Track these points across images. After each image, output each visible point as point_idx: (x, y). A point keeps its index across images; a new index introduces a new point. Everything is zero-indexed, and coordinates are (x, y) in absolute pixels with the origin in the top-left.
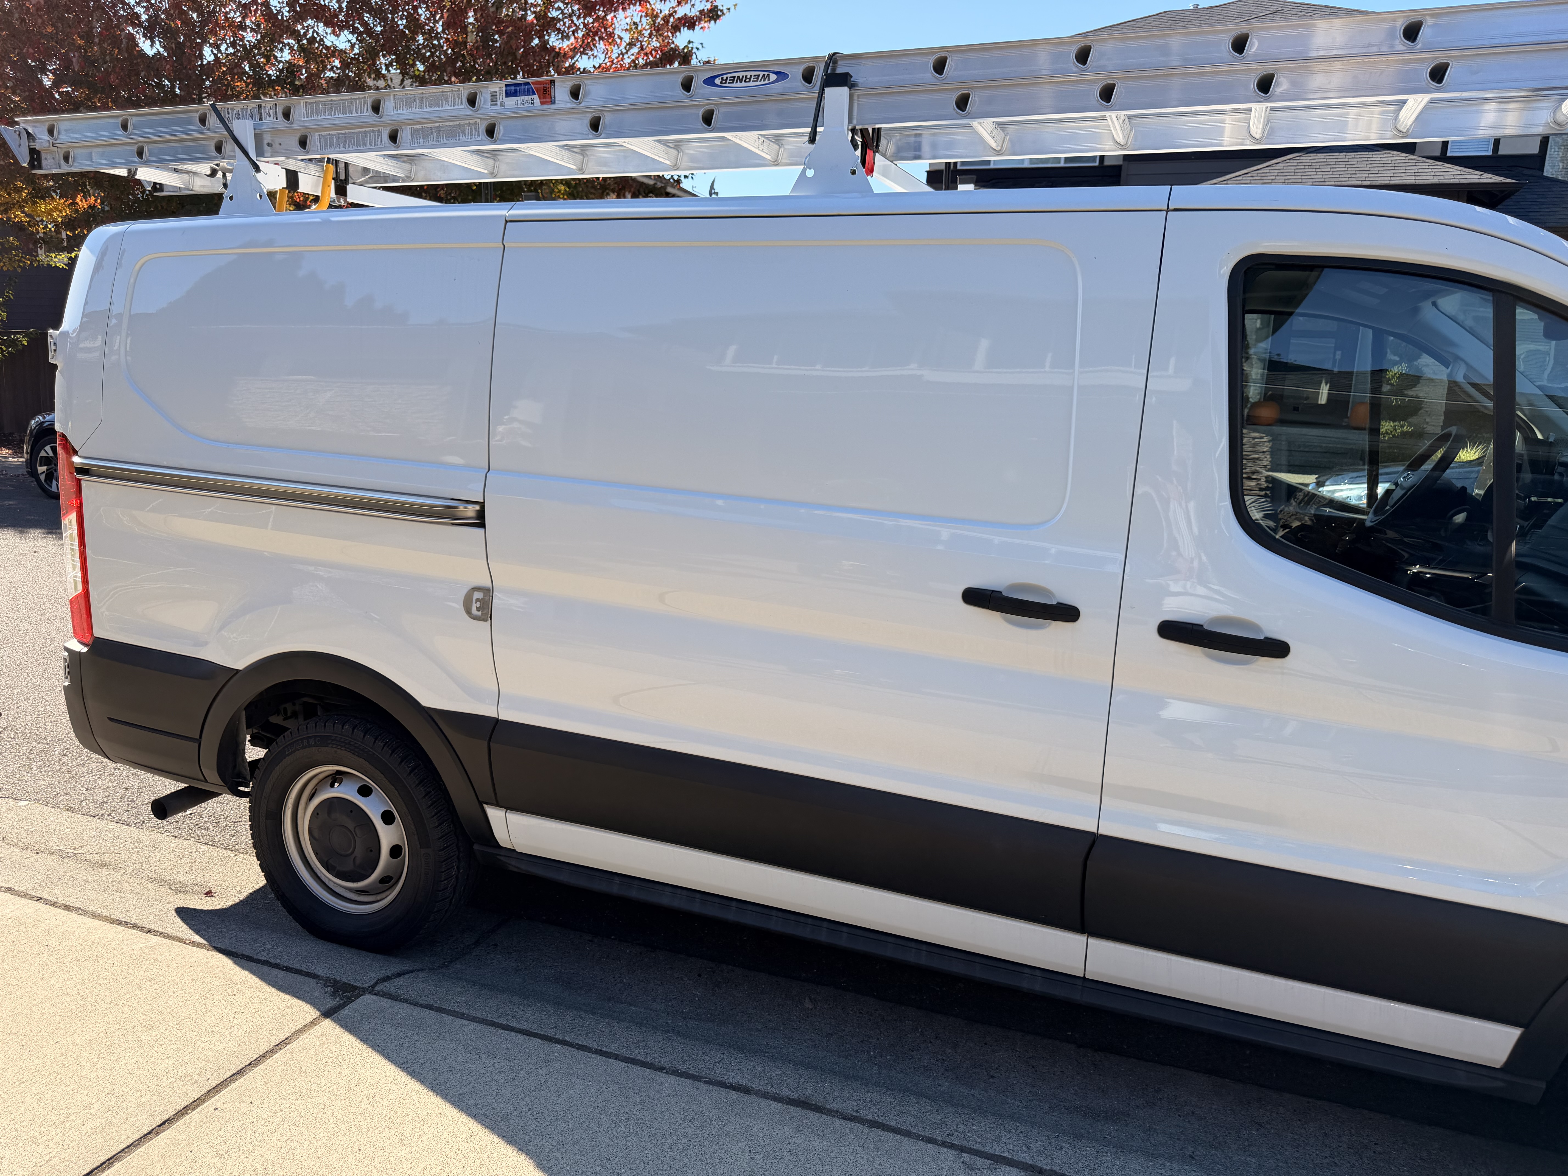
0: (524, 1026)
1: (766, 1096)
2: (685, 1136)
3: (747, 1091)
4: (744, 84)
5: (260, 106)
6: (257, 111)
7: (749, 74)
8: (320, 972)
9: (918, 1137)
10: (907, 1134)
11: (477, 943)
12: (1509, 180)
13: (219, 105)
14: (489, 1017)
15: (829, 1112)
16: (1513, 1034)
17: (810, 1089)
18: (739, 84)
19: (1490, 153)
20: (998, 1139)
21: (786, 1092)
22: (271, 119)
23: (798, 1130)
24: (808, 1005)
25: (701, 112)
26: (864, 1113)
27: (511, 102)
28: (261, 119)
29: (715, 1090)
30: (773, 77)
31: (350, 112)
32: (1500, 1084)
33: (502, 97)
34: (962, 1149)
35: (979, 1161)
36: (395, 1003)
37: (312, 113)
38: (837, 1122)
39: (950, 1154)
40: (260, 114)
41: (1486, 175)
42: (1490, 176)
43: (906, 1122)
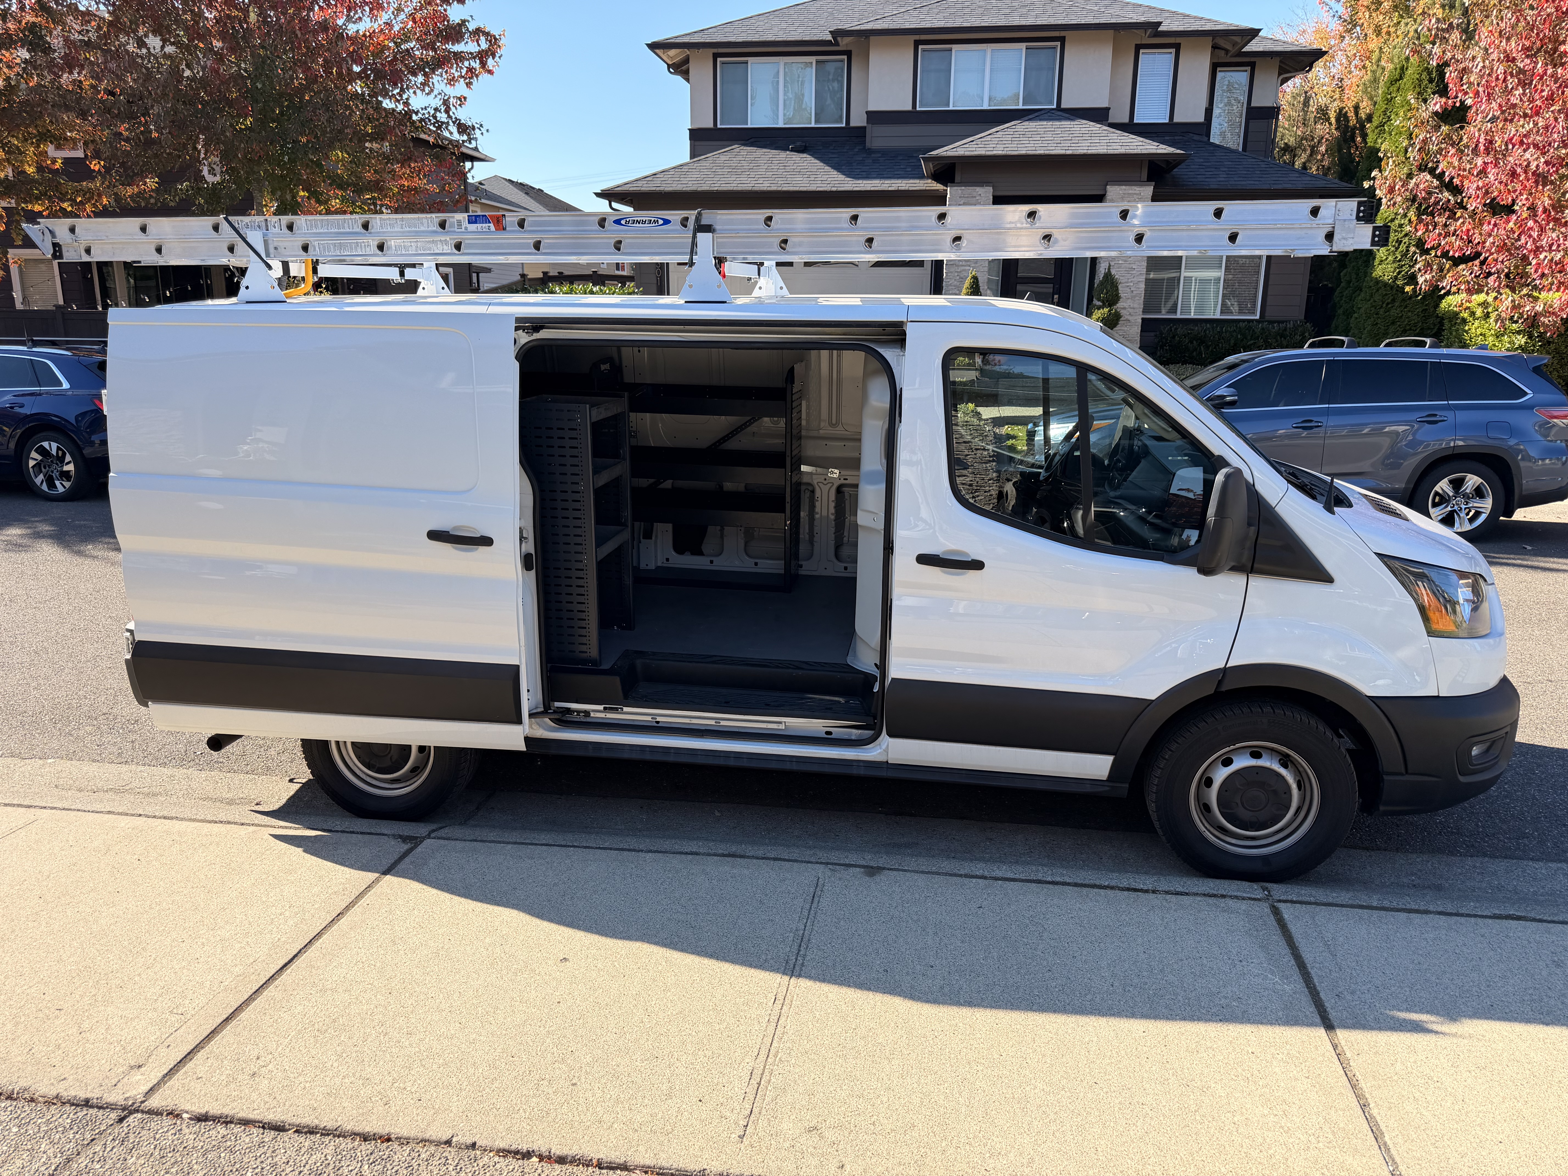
0: (544, 842)
1: (709, 855)
2: (669, 878)
3: (697, 854)
4: (641, 225)
5: (266, 220)
6: (264, 224)
7: (644, 219)
8: (386, 832)
9: (802, 862)
10: (796, 861)
11: (478, 808)
12: (1179, 151)
13: (230, 218)
14: (518, 841)
15: (748, 857)
16: (1110, 759)
17: (734, 849)
18: (638, 225)
19: (1167, 121)
20: (847, 857)
21: (720, 852)
22: (277, 230)
23: (733, 867)
24: (717, 814)
25: (613, 241)
26: (769, 855)
27: (473, 227)
28: (267, 230)
29: (678, 856)
30: (661, 222)
31: (344, 228)
32: (1107, 788)
33: (465, 223)
34: (828, 864)
35: (838, 867)
36: (449, 841)
37: (312, 226)
38: (755, 861)
39: (822, 866)
40: (267, 226)
41: (1162, 146)
42: (1164, 147)
43: (795, 856)
